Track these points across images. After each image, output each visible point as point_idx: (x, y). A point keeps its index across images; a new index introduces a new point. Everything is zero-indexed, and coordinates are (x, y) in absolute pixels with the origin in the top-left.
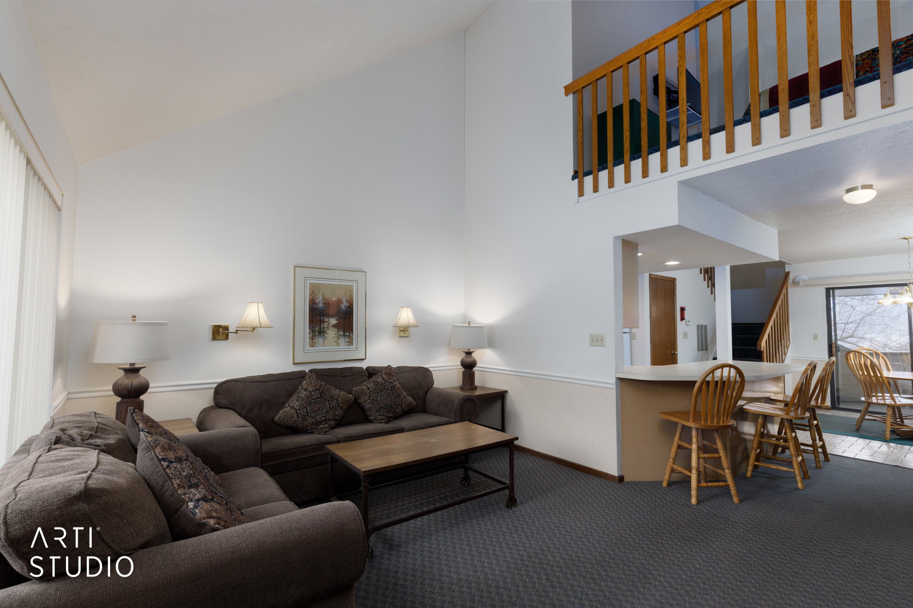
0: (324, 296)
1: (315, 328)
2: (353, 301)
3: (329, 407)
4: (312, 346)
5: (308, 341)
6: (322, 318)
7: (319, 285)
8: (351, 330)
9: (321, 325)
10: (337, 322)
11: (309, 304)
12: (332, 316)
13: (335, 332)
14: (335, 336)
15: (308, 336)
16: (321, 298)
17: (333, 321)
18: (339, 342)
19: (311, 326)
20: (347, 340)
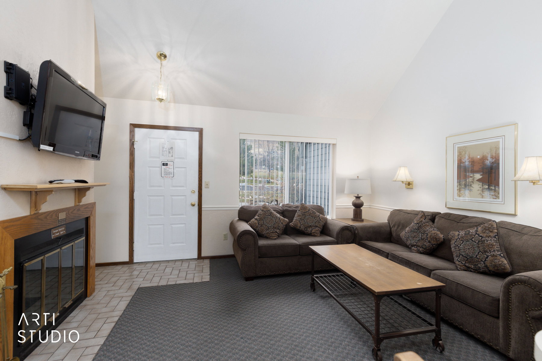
0: (469, 155)
1: (462, 182)
2: (499, 157)
3: (421, 237)
4: (460, 196)
5: (456, 192)
6: (468, 174)
7: (465, 147)
8: (497, 184)
9: (466, 180)
10: (482, 177)
11: (458, 163)
12: (477, 172)
13: (480, 186)
14: (480, 189)
15: (456, 188)
16: (467, 157)
17: (478, 176)
18: (483, 194)
19: (459, 180)
20: (493, 193)
